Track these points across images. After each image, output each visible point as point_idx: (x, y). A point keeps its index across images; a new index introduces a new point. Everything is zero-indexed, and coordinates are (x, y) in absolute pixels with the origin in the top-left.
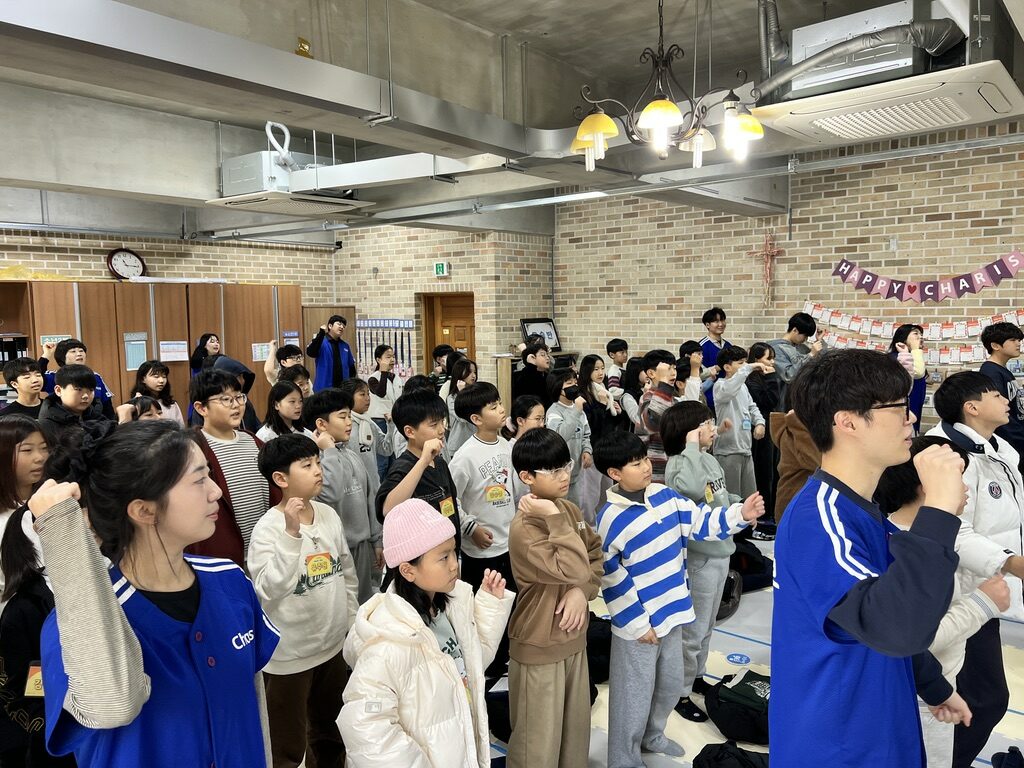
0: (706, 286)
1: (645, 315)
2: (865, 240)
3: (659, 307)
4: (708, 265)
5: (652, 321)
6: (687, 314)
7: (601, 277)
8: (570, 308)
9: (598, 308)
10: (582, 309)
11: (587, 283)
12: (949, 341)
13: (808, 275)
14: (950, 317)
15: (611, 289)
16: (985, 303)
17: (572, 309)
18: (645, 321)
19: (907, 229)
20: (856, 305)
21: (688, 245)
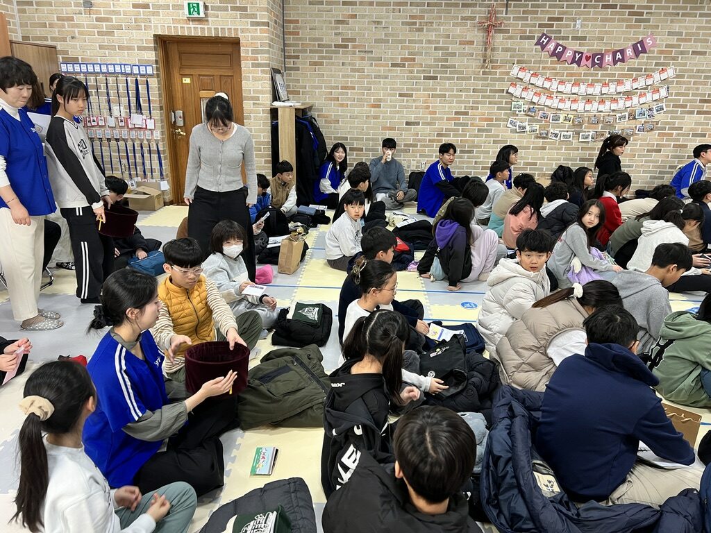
0: (436, 49)
1: (380, 71)
2: (560, 19)
3: (393, 65)
4: (438, 30)
5: (386, 77)
6: (418, 72)
7: (335, 34)
8: (303, 62)
9: (333, 64)
10: (315, 64)
11: (322, 39)
12: (605, 96)
13: (517, 44)
14: (608, 79)
15: (346, 47)
16: (629, 70)
17: (305, 63)
18: (379, 77)
19: (589, 13)
20: (549, 69)
21: (421, 11)
